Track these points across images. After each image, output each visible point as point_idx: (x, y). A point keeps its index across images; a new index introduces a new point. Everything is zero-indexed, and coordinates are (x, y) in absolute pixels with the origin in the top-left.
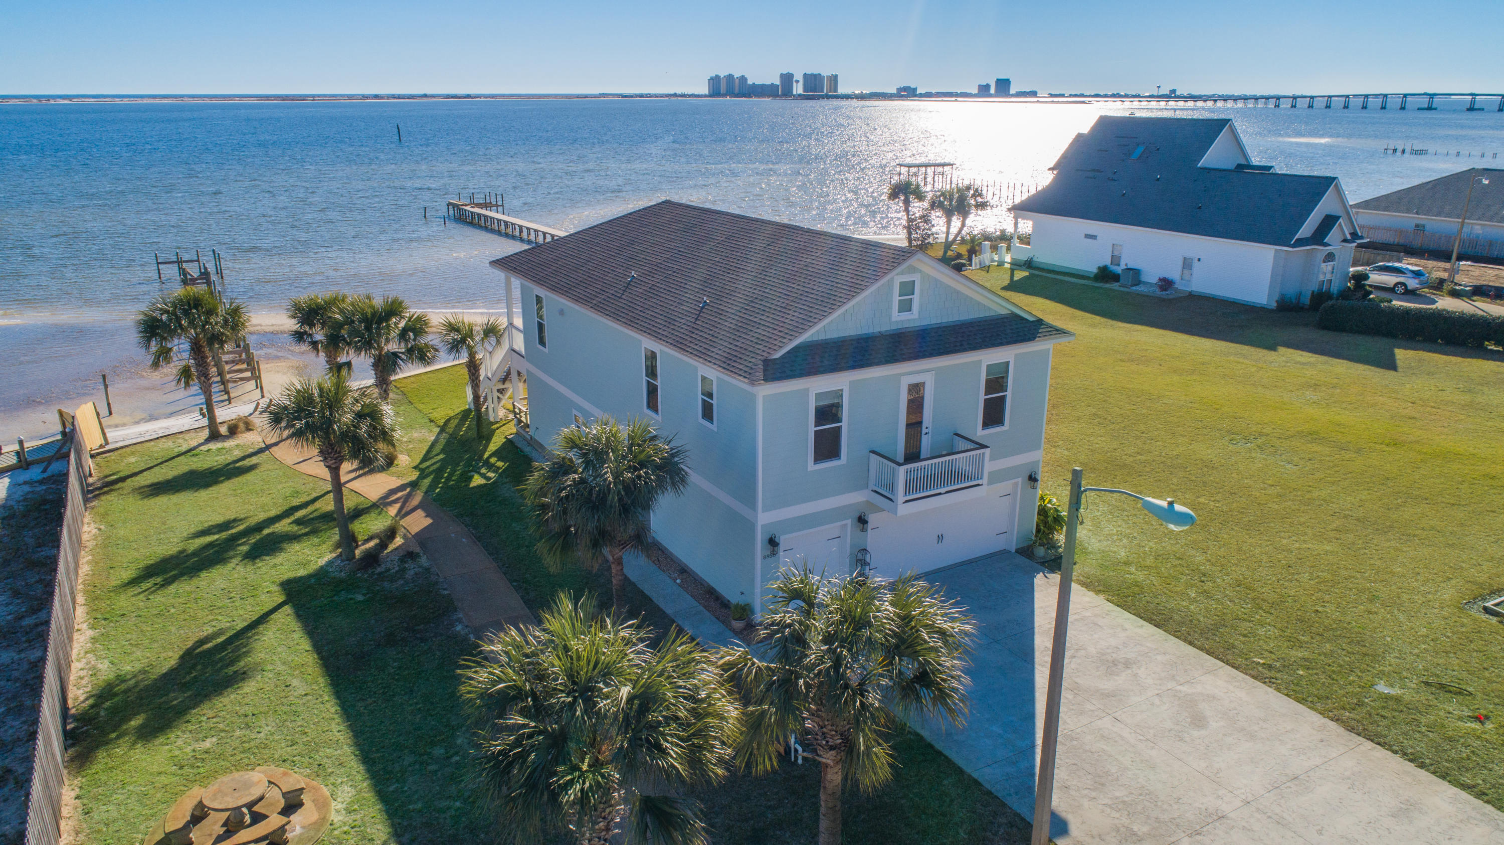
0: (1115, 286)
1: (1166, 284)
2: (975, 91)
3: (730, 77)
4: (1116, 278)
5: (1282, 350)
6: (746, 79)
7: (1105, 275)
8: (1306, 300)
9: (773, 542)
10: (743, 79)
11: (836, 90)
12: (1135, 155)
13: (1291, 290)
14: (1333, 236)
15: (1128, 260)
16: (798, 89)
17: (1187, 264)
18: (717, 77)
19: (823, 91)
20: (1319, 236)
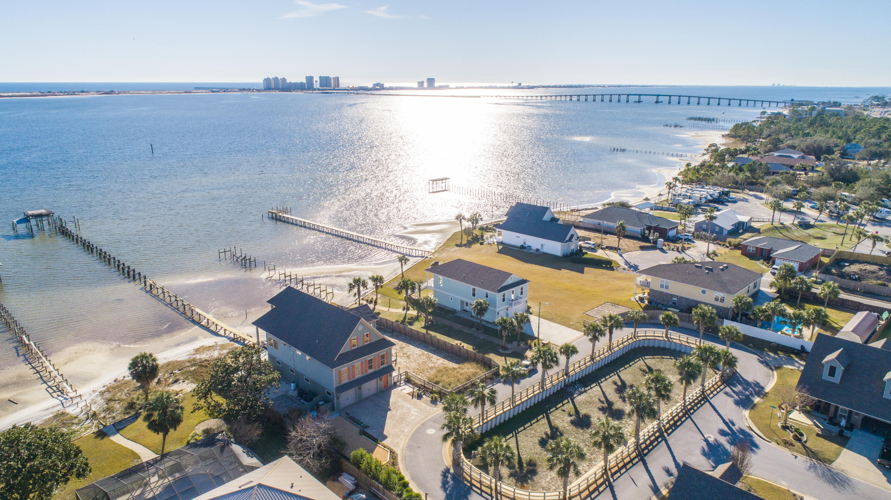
0: (525, 250)
1: (537, 250)
2: (416, 85)
3: (276, 79)
4: (525, 248)
5: (562, 269)
6: (286, 80)
7: (522, 247)
8: (569, 254)
9: (498, 313)
10: (284, 80)
11: (338, 86)
12: (527, 215)
13: (565, 252)
14: (573, 240)
15: (528, 244)
16: (317, 85)
17: (542, 245)
18: (268, 79)
19: (331, 87)
20: (570, 240)
